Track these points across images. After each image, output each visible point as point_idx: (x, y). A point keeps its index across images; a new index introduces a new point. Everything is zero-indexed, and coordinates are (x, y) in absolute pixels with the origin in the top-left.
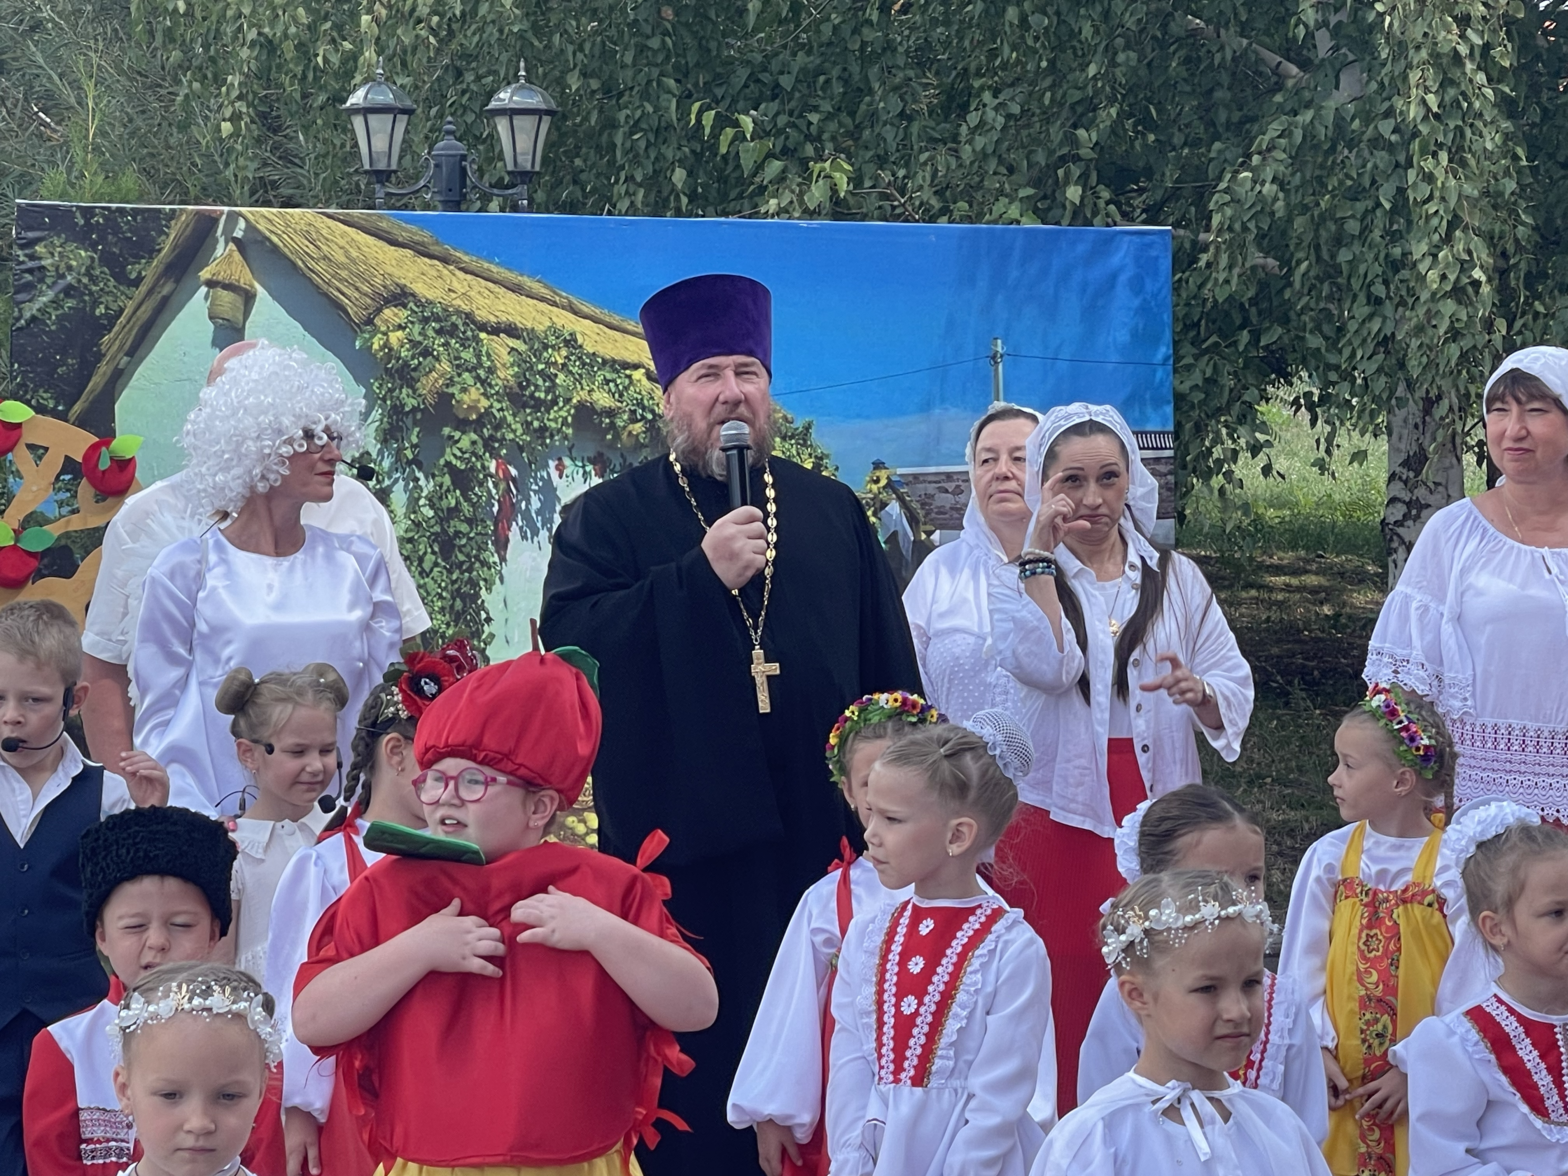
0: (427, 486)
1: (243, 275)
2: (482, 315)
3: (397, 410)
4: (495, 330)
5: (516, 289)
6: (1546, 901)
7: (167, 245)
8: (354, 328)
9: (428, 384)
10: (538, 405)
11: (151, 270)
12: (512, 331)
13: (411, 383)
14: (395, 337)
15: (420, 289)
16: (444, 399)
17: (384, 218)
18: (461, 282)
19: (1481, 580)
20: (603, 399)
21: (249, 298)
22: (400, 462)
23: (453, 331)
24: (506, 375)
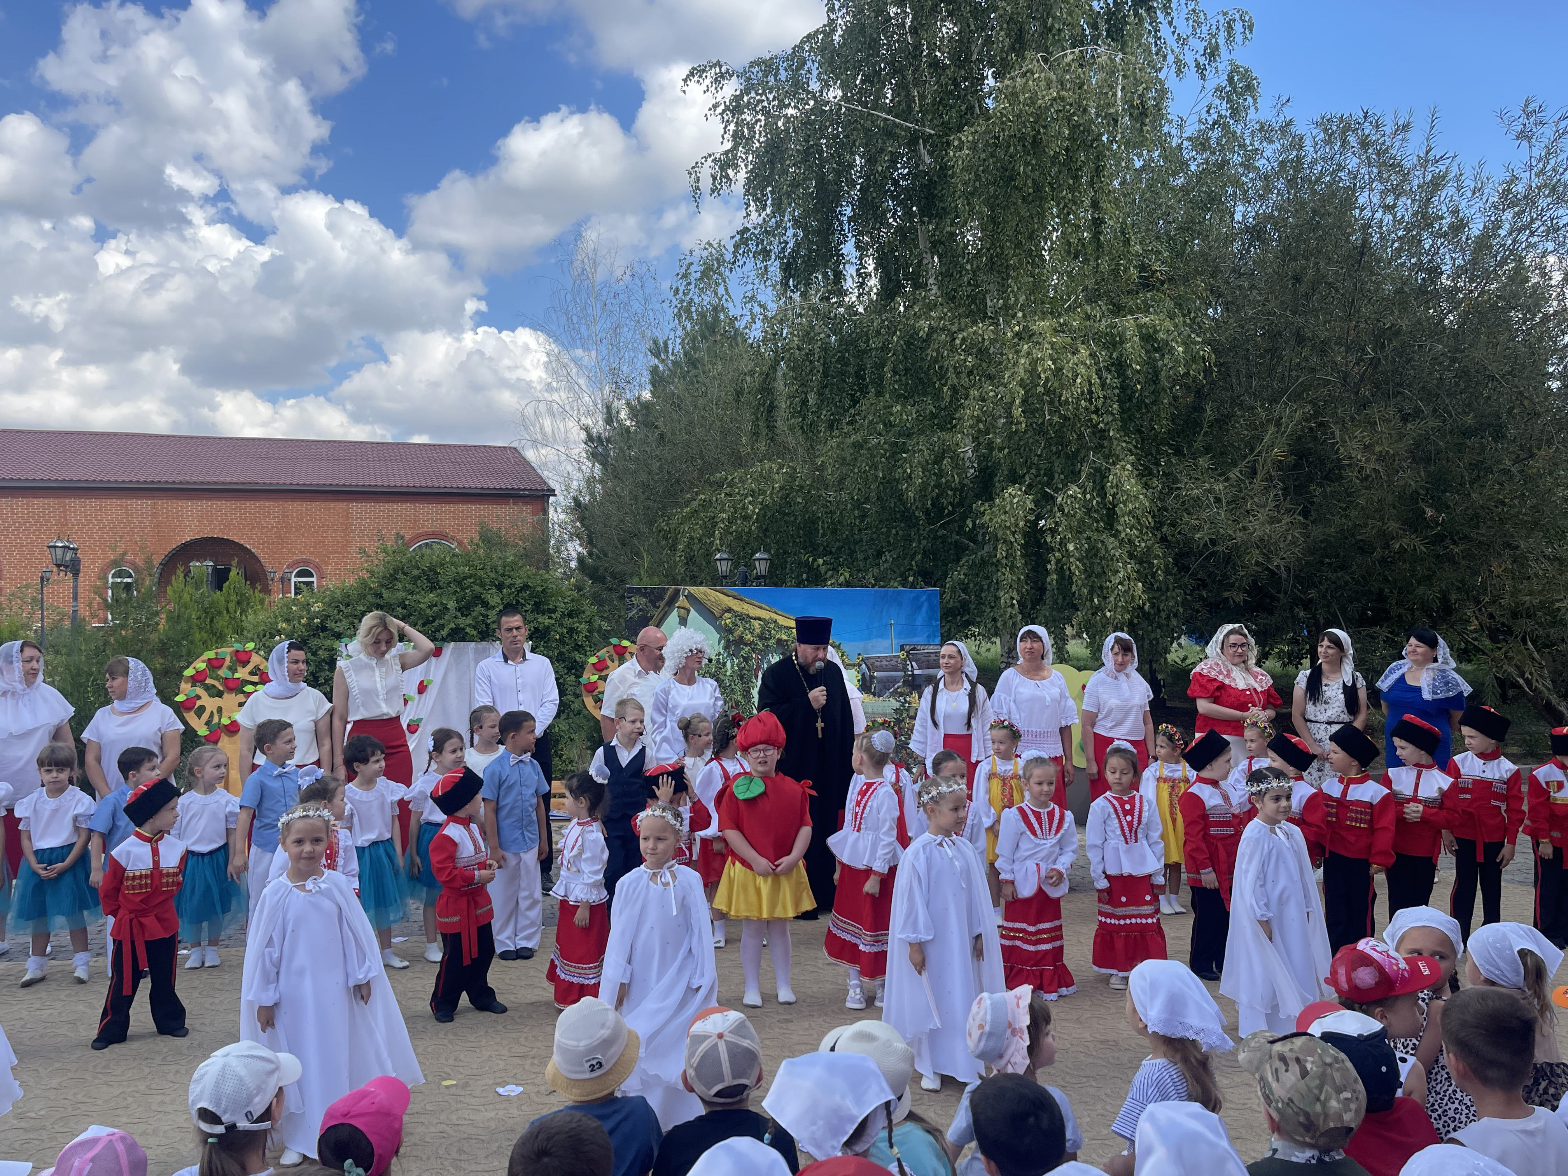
0: (736, 661)
1: (687, 605)
2: (751, 615)
3: (728, 641)
4: (755, 619)
5: (761, 608)
6: (1037, 780)
7: (667, 597)
8: (717, 619)
9: (737, 633)
10: (766, 639)
11: (662, 604)
12: (759, 619)
13: (732, 633)
14: (728, 621)
15: (734, 608)
16: (741, 637)
17: (726, 589)
18: (746, 606)
19: (1021, 690)
20: (784, 637)
21: (689, 611)
22: (729, 655)
23: (743, 619)
24: (758, 631)
